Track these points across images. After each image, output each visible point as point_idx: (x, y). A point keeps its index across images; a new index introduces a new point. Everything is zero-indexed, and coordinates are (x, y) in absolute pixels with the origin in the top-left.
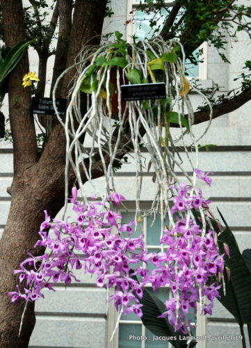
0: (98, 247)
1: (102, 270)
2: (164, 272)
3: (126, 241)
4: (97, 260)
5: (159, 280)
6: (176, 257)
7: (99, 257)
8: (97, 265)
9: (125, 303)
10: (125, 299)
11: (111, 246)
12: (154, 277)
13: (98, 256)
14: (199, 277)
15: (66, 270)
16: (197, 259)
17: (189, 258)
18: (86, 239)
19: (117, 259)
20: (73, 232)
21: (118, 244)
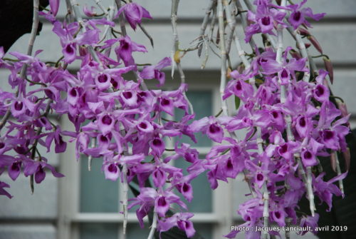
0: (106, 104)
1: (114, 149)
2: (236, 149)
3: (154, 95)
4: (105, 129)
5: (223, 166)
6: (260, 120)
7: (109, 123)
8: (103, 139)
9: (163, 210)
10: (162, 202)
11: (132, 101)
12: (213, 161)
13: (106, 120)
14: (308, 156)
15: (33, 156)
16: (303, 123)
17: (284, 122)
18: (80, 90)
19: (144, 126)
20: (49, 80)
21: (143, 100)
